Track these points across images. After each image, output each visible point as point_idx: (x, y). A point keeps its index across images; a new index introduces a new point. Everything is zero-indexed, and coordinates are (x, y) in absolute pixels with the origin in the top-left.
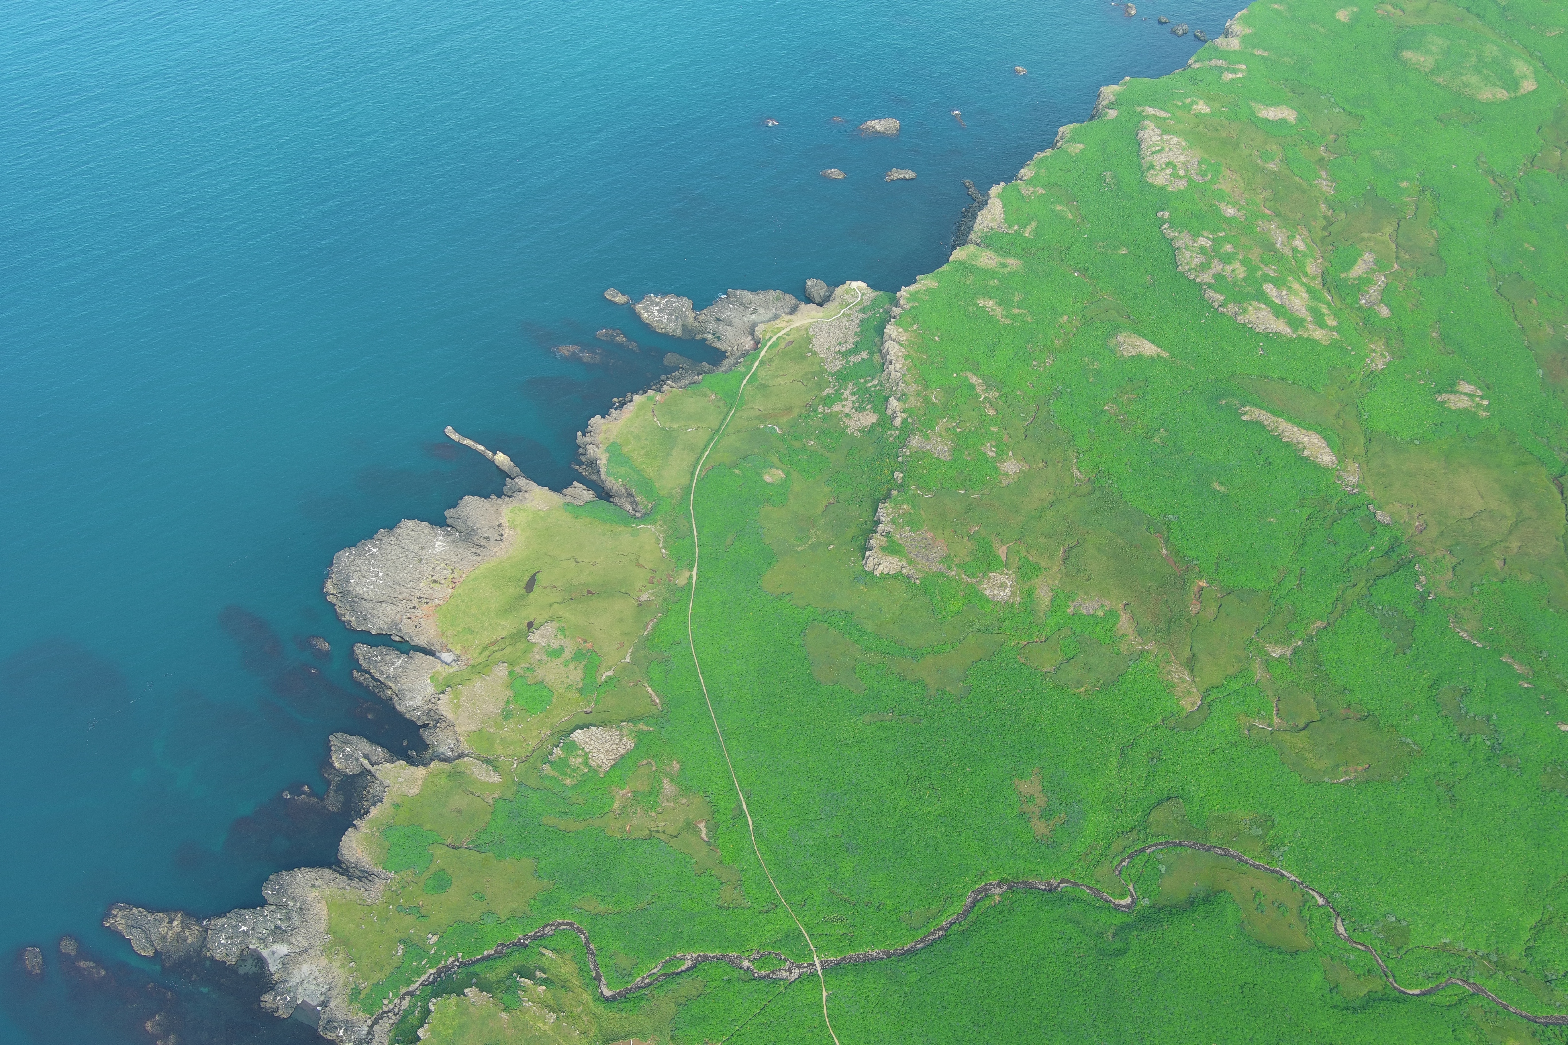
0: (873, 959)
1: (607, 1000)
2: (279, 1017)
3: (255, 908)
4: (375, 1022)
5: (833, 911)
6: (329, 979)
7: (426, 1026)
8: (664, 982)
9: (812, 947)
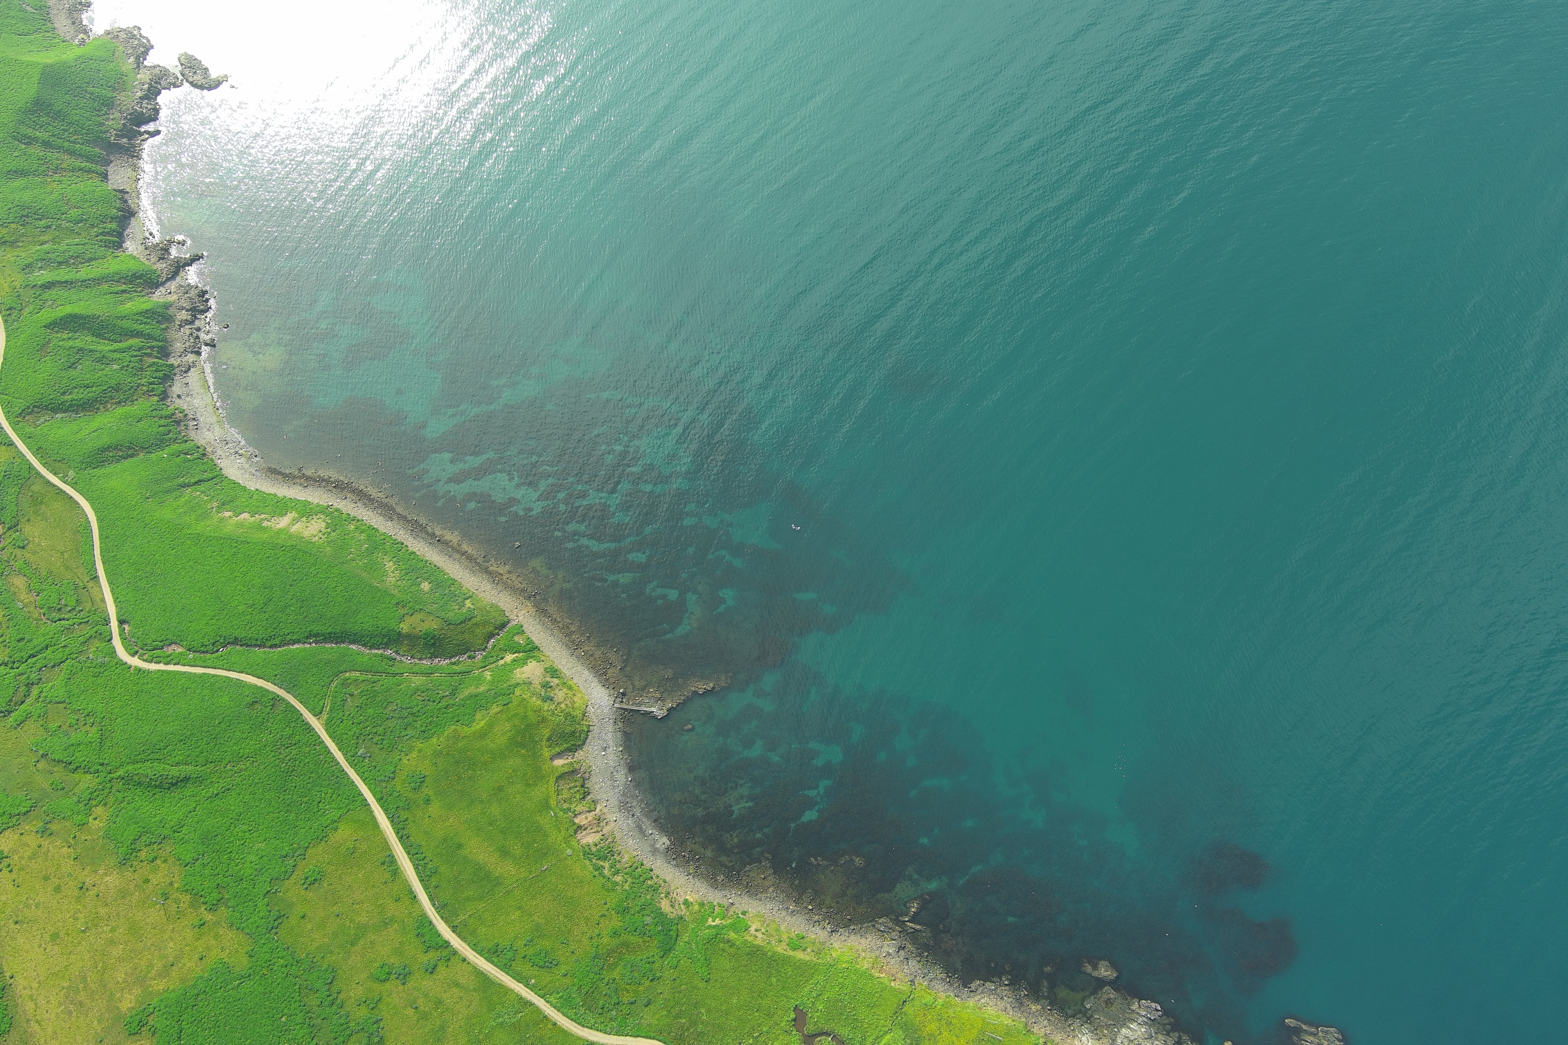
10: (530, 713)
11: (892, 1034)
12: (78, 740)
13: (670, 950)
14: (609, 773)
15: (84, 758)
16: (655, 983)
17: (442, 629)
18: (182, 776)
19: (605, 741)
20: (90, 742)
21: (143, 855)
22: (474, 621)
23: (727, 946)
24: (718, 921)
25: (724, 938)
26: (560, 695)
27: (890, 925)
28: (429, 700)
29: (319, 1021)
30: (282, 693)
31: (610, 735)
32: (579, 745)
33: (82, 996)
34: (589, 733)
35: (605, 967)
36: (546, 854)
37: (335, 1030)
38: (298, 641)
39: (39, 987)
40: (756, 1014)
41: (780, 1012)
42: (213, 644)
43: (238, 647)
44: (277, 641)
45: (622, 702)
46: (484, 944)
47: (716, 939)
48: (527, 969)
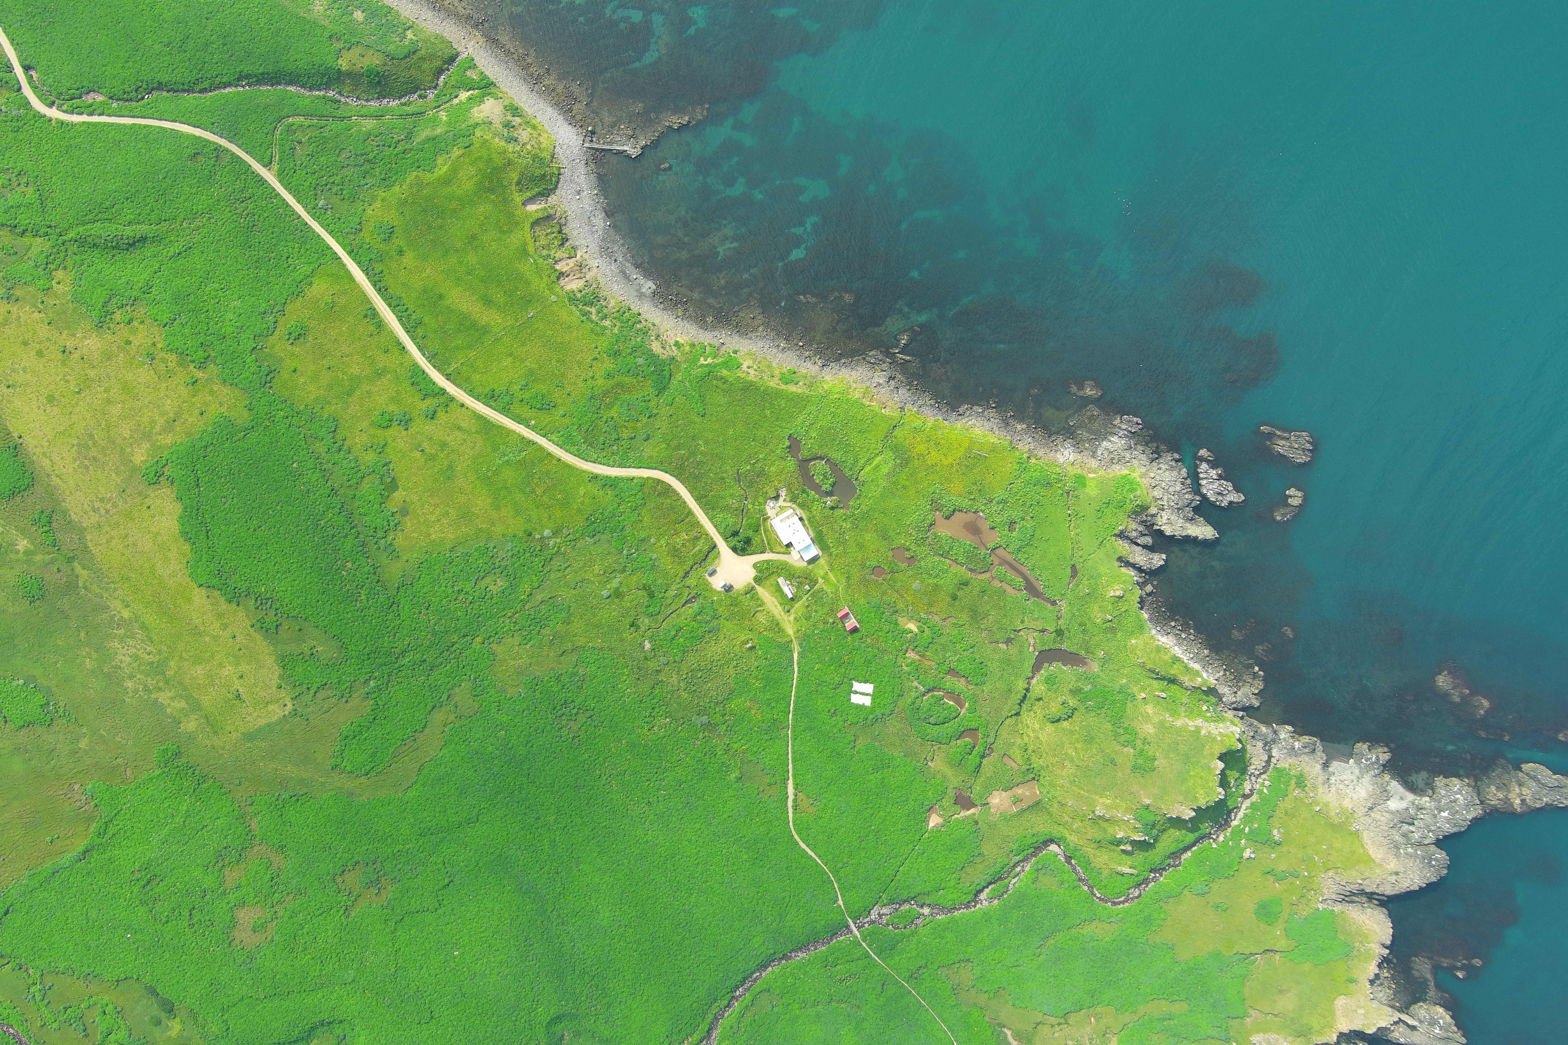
0: (800, 949)
1: (1052, 841)
2: (1364, 742)
3: (1444, 837)
4: (1268, 762)
5: (851, 987)
6: (1333, 789)
7: (1218, 772)
8: (1002, 872)
9: (864, 944)
10: (494, 156)
11: (883, 456)
12: (16, 201)
13: (664, 388)
14: (586, 218)
15: (28, 221)
16: (652, 419)
17: (385, 65)
18: (138, 236)
19: (578, 184)
20: (30, 204)
21: (117, 316)
22: (419, 54)
23: (720, 383)
24: (709, 360)
25: (717, 375)
26: (524, 135)
27: (880, 357)
28: (384, 145)
29: (330, 465)
30: (224, 143)
31: (582, 177)
32: (552, 190)
33: (94, 452)
34: (560, 177)
35: (602, 407)
36: (530, 301)
37: (348, 473)
38: (229, 85)
39: (49, 445)
40: (753, 444)
41: (775, 441)
42: (136, 91)
43: (165, 93)
44: (206, 85)
45: (592, 141)
46: (480, 390)
47: (709, 376)
48: (525, 412)
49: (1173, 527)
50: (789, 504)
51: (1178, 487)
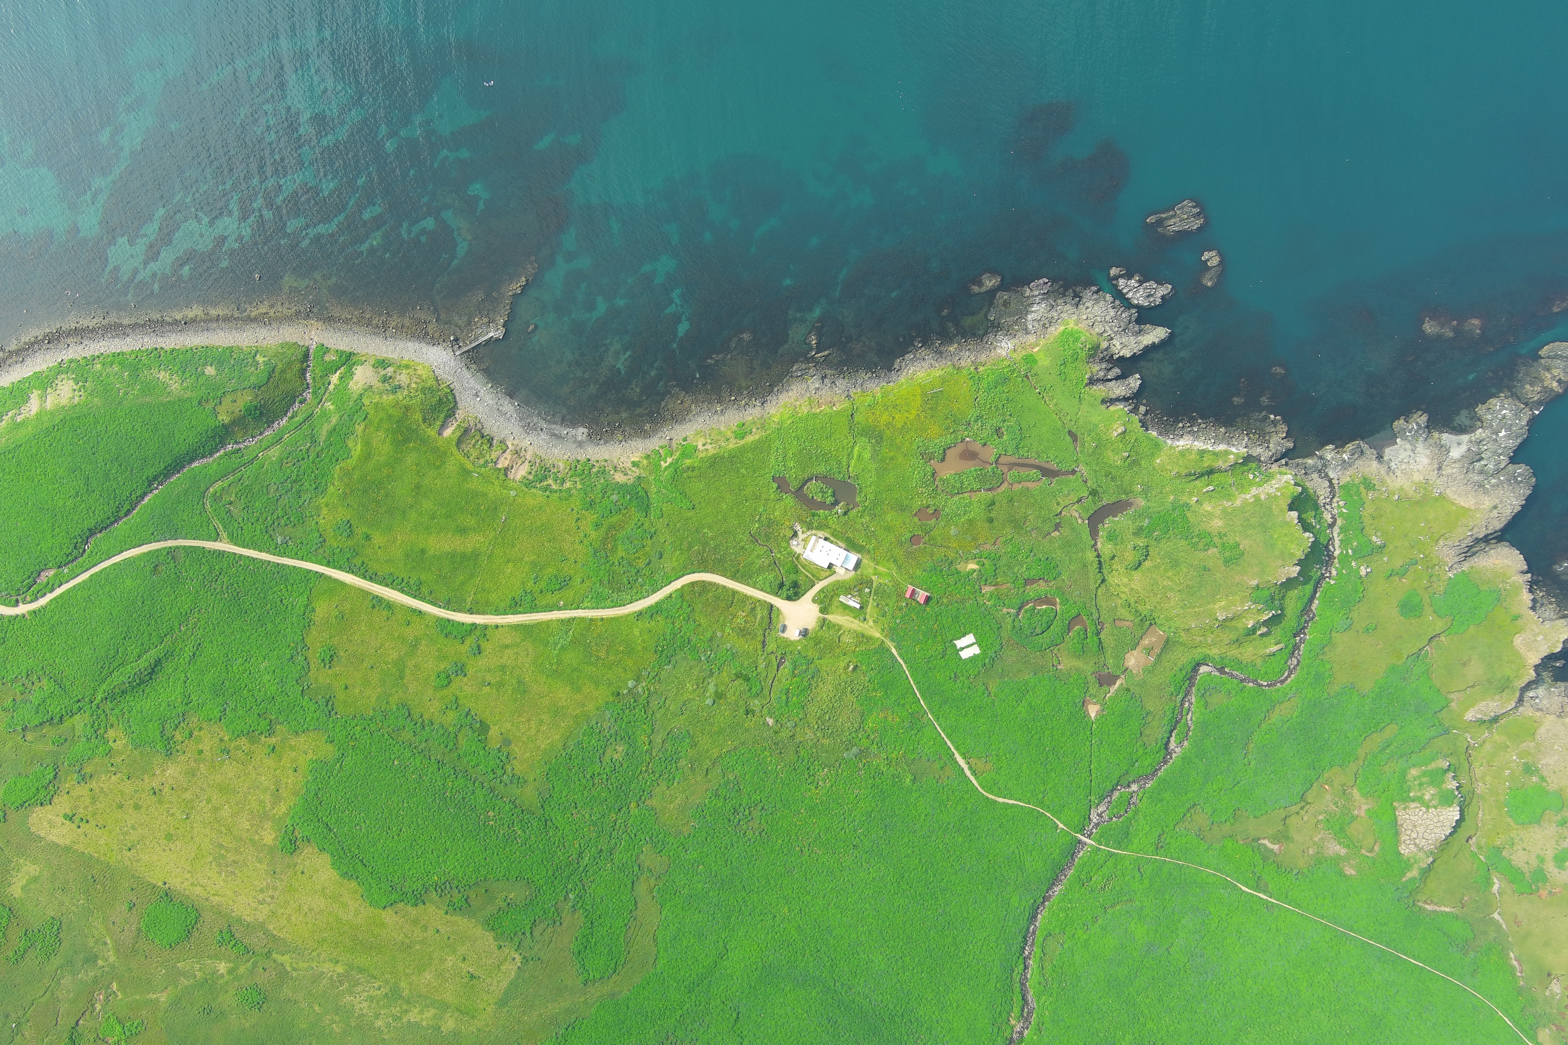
0: (1053, 884)
1: (1199, 665)
2: (1399, 419)
3: (1514, 452)
4: (1331, 485)
5: (1114, 888)
6: (1398, 473)
7: (1296, 521)
8: (1175, 716)
9: (1102, 847)
10: (391, 411)
11: (858, 445)
12: (40, 698)
13: (648, 506)
14: (495, 411)
15: (59, 708)
16: (654, 538)
17: (257, 396)
18: (153, 663)
19: (472, 388)
20: (52, 693)
21: (178, 737)
22: (277, 370)
23: (690, 473)
24: (669, 460)
25: (683, 468)
26: (403, 378)
27: (804, 366)
28: (298, 461)
29: (424, 745)
30: (171, 543)
31: (472, 381)
32: (454, 407)
33: (231, 857)
34: (454, 392)
35: (608, 554)
36: (496, 508)
37: (441, 741)
38: (145, 494)
39: (192, 875)
40: (747, 504)
41: (764, 490)
42: (75, 548)
43: (99, 535)
44: (127, 507)
45: (460, 347)
46: (502, 604)
47: (678, 475)
48: (550, 599)
49: (1129, 347)
50: (809, 533)
51: (1112, 313)
